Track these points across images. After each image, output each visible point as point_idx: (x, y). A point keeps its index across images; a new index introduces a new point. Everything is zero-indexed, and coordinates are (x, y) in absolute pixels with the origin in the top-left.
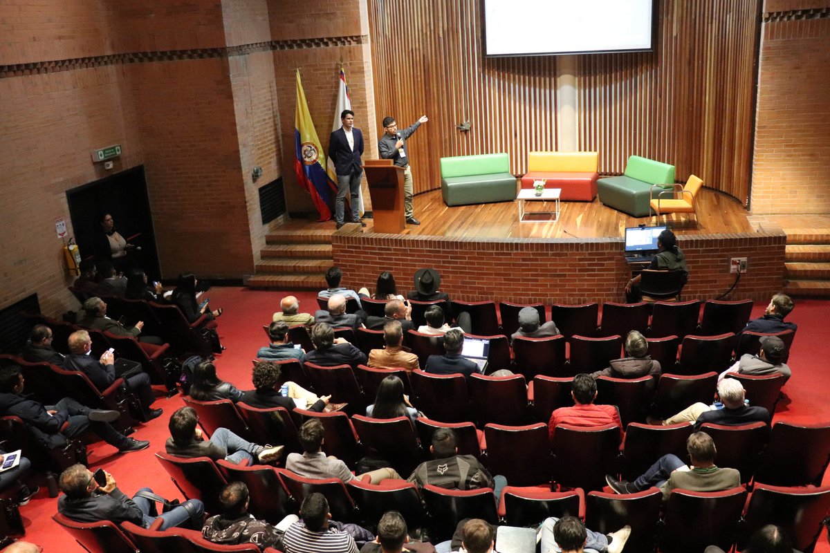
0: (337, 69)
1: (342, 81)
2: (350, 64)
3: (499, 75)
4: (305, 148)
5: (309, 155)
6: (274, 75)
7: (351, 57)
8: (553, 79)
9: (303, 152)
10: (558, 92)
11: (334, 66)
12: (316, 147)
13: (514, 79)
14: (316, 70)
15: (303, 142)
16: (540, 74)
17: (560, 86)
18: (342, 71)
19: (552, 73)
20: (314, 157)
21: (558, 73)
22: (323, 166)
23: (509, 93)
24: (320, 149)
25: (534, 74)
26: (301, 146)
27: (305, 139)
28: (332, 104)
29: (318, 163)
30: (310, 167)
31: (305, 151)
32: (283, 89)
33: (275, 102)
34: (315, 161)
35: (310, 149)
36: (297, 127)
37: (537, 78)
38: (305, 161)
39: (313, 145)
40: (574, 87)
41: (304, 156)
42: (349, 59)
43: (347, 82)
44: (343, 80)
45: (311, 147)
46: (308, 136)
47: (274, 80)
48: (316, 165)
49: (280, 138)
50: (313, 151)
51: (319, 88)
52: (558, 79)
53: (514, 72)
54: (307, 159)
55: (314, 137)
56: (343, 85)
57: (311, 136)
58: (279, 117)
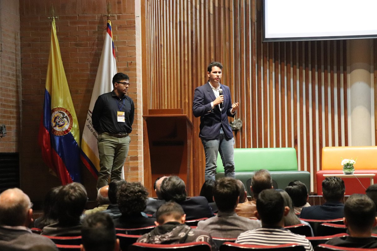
0: (101, 22)
1: (108, 35)
2: (119, 17)
3: (276, 67)
4: (55, 114)
5: (61, 123)
6: (19, 27)
7: (119, 9)
8: (342, 75)
9: (53, 119)
10: (349, 91)
11: (97, 19)
12: (70, 115)
13: (295, 73)
14: (75, 23)
15: (54, 106)
16: (326, 68)
17: (351, 85)
18: (108, 24)
19: (342, 68)
20: (66, 127)
21: (348, 68)
22: (76, 138)
23: (289, 89)
24: (75, 117)
25: (319, 68)
26: (51, 111)
27: (58, 103)
28: (92, 65)
29: (70, 134)
30: (60, 138)
31: (56, 118)
32: (29, 45)
33: (19, 58)
34: (67, 131)
35: (62, 116)
36: (47, 88)
37: (323, 74)
38: (54, 130)
39: (66, 111)
40: (369, 85)
41: (54, 124)
42: (117, 12)
43: (114, 38)
44: (110, 35)
45: (63, 114)
46: (61, 101)
47: (19, 31)
48: (68, 137)
49: (21, 105)
50: (65, 119)
51: (77, 45)
52: (349, 76)
53: (294, 64)
54: (57, 129)
55: (68, 102)
56: (109, 40)
57: (65, 102)
58: (21, 80)
